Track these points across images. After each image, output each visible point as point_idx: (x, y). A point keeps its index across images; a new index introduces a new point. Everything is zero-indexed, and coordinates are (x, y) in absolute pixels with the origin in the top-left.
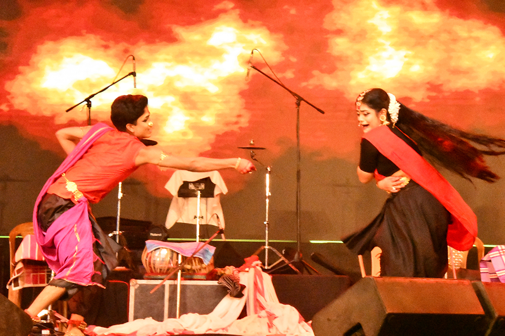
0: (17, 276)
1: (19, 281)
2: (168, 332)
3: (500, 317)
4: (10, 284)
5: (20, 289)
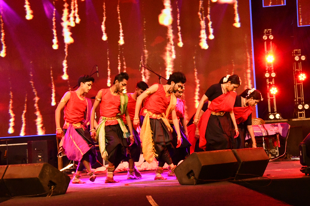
0: (60, 152)
1: (62, 154)
2: (119, 169)
3: (243, 162)
4: (58, 155)
5: (62, 157)
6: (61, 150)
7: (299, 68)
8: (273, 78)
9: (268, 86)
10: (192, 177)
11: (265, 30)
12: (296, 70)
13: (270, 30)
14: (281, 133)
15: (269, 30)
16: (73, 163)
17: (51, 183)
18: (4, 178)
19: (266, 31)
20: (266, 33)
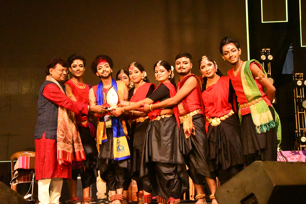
0: (15, 177)
1: (16, 180)
5: (17, 185)
6: (16, 175)
7: (301, 95)
11: (263, 49)
12: (297, 96)
13: (269, 49)
15: (267, 49)
16: (31, 194)
19: (264, 51)
20: (264, 53)
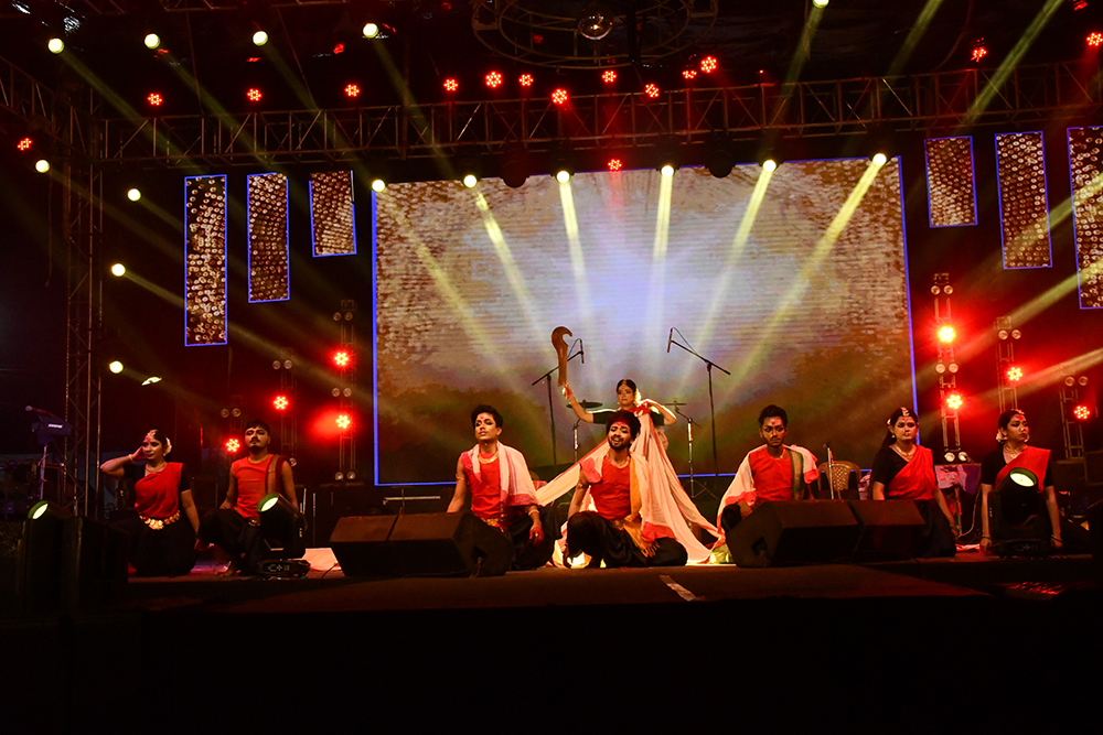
3: (869, 526)
7: (1009, 355)
8: (952, 374)
9: (942, 392)
10: (762, 553)
11: (936, 275)
12: (1001, 359)
13: (947, 274)
14: (964, 484)
15: (943, 274)
17: (477, 552)
18: (391, 539)
19: (937, 277)
20: (937, 280)
